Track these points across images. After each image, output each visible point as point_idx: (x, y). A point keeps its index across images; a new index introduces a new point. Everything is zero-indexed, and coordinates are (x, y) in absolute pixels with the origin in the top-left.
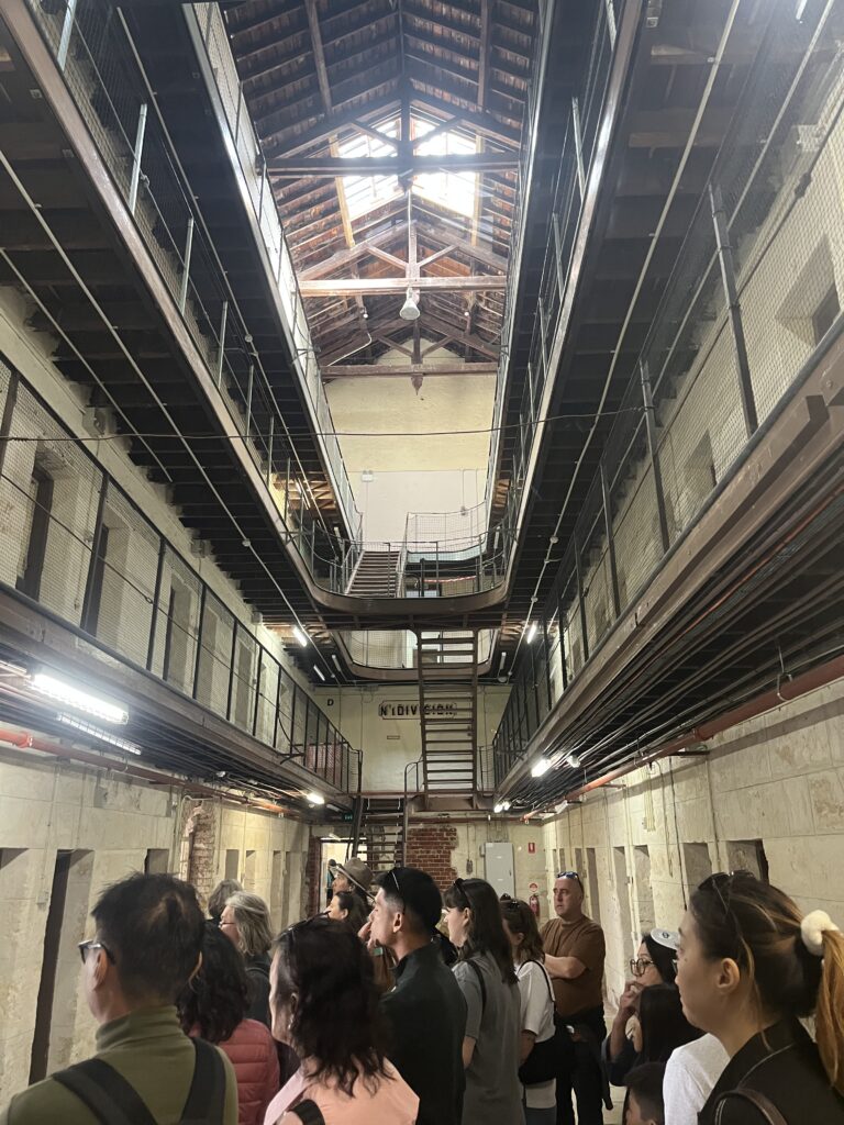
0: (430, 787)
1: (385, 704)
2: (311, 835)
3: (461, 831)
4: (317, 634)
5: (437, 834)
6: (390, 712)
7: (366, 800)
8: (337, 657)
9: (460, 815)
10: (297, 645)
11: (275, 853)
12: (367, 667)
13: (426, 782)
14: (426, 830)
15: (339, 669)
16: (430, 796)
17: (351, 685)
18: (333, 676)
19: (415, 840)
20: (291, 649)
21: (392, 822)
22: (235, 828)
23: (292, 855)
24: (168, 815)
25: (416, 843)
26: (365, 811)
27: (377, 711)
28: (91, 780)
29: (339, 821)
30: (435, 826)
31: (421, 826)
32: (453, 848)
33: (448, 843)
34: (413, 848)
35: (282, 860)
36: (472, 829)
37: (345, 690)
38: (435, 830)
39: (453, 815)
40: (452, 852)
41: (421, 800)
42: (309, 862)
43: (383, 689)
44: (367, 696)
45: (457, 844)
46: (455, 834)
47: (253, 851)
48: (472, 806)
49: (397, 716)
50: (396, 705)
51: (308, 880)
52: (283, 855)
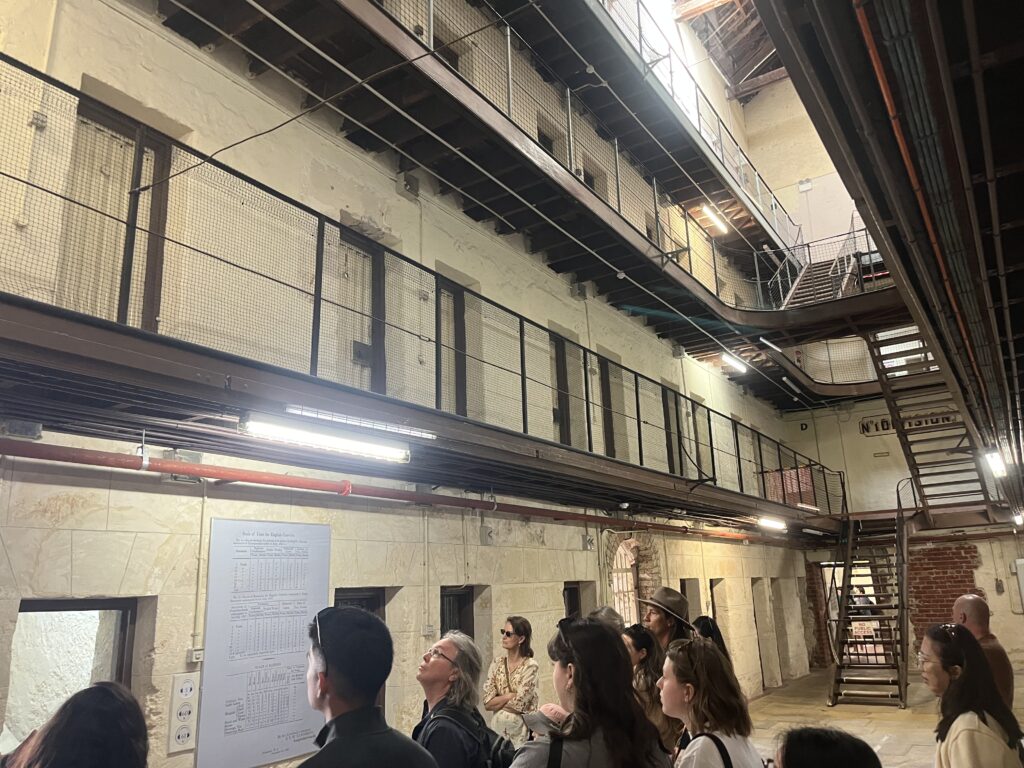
0: (931, 502)
1: (866, 421)
2: (806, 561)
3: (983, 548)
4: (754, 358)
5: (954, 553)
6: (872, 428)
7: (857, 523)
8: (788, 378)
9: (980, 531)
10: (738, 373)
12: (834, 384)
13: (924, 498)
14: (938, 550)
15: (798, 391)
16: (932, 512)
17: (823, 406)
18: (796, 399)
19: (926, 561)
20: (734, 378)
21: (891, 541)
22: (686, 558)
23: (781, 581)
24: (585, 548)
25: (928, 564)
26: (857, 533)
27: (857, 428)
29: (832, 545)
30: (949, 544)
31: (930, 545)
32: (976, 567)
33: (970, 562)
34: (926, 569)
36: (996, 545)
37: (817, 412)
38: (950, 549)
39: (969, 531)
40: (975, 571)
41: (922, 516)
42: (809, 587)
43: (861, 406)
44: (844, 415)
45: (980, 562)
46: (976, 552)
48: (988, 519)
49: (882, 432)
50: (878, 420)
51: (812, 605)
52: (767, 582)
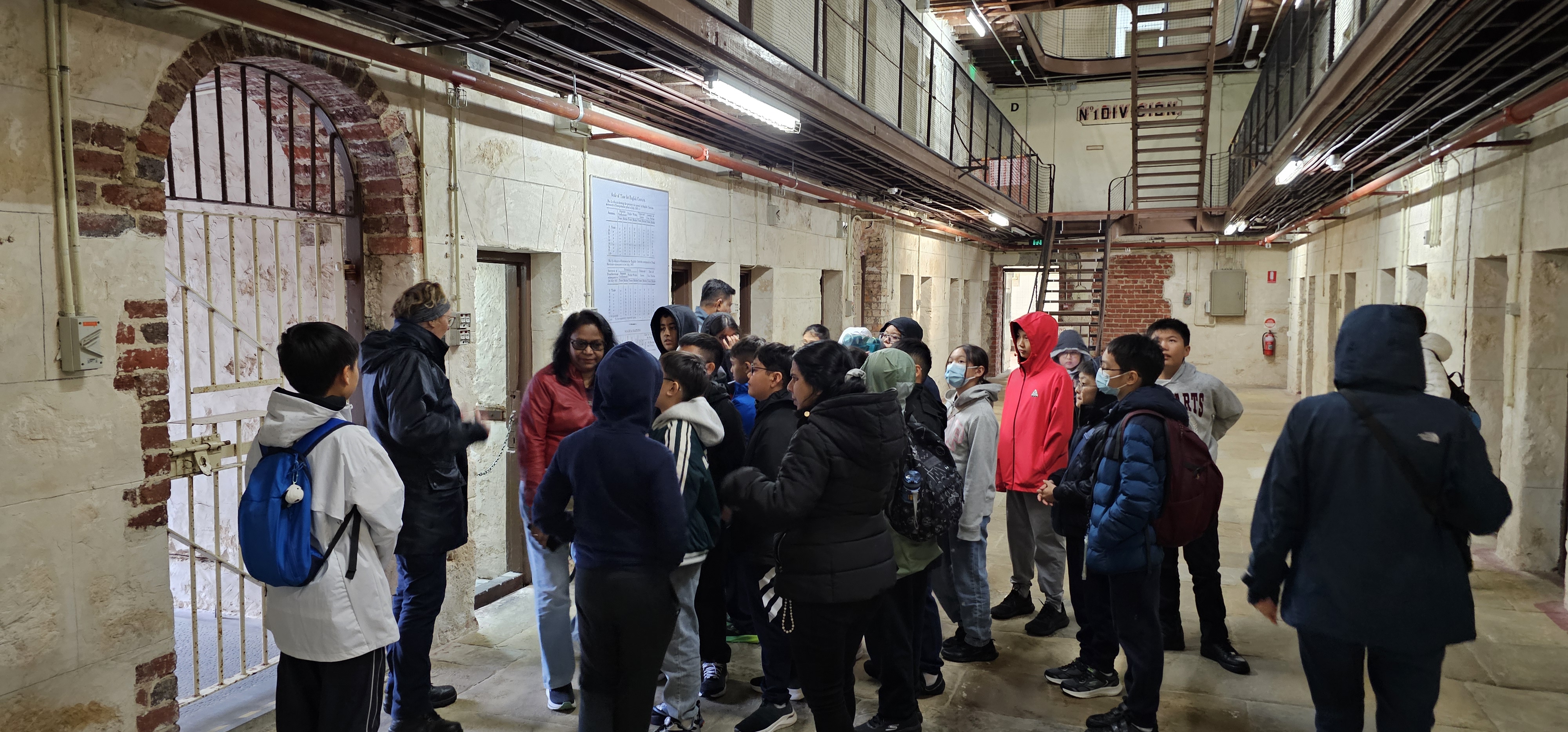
0: (1141, 205)
1: (1085, 106)
2: (992, 263)
3: (1179, 257)
4: (998, 19)
5: (1148, 262)
6: (1091, 115)
7: (1059, 223)
8: (1024, 48)
9: (1181, 239)
10: (973, 34)
11: (953, 280)
12: (1062, 58)
13: (1136, 199)
14: (1134, 257)
15: (1026, 64)
16: (1140, 216)
17: (1041, 83)
18: (1018, 73)
19: (1119, 268)
20: (965, 41)
21: (1090, 247)
22: (908, 252)
23: (971, 284)
24: (839, 236)
25: (1120, 272)
26: (1058, 235)
27: (1075, 114)
28: (762, 197)
29: (1026, 247)
30: (1145, 252)
31: (1128, 252)
32: (1168, 277)
33: (1162, 272)
34: (1116, 277)
35: (960, 288)
36: (1193, 255)
37: (1033, 91)
38: (1145, 256)
39: (1169, 239)
40: (1165, 281)
41: (1128, 222)
42: (990, 292)
43: (1084, 87)
44: (1062, 96)
45: (1172, 272)
46: (1171, 261)
47: (928, 278)
48: (1195, 228)
49: (1100, 121)
50: (1099, 107)
51: (990, 312)
52: (961, 283)
